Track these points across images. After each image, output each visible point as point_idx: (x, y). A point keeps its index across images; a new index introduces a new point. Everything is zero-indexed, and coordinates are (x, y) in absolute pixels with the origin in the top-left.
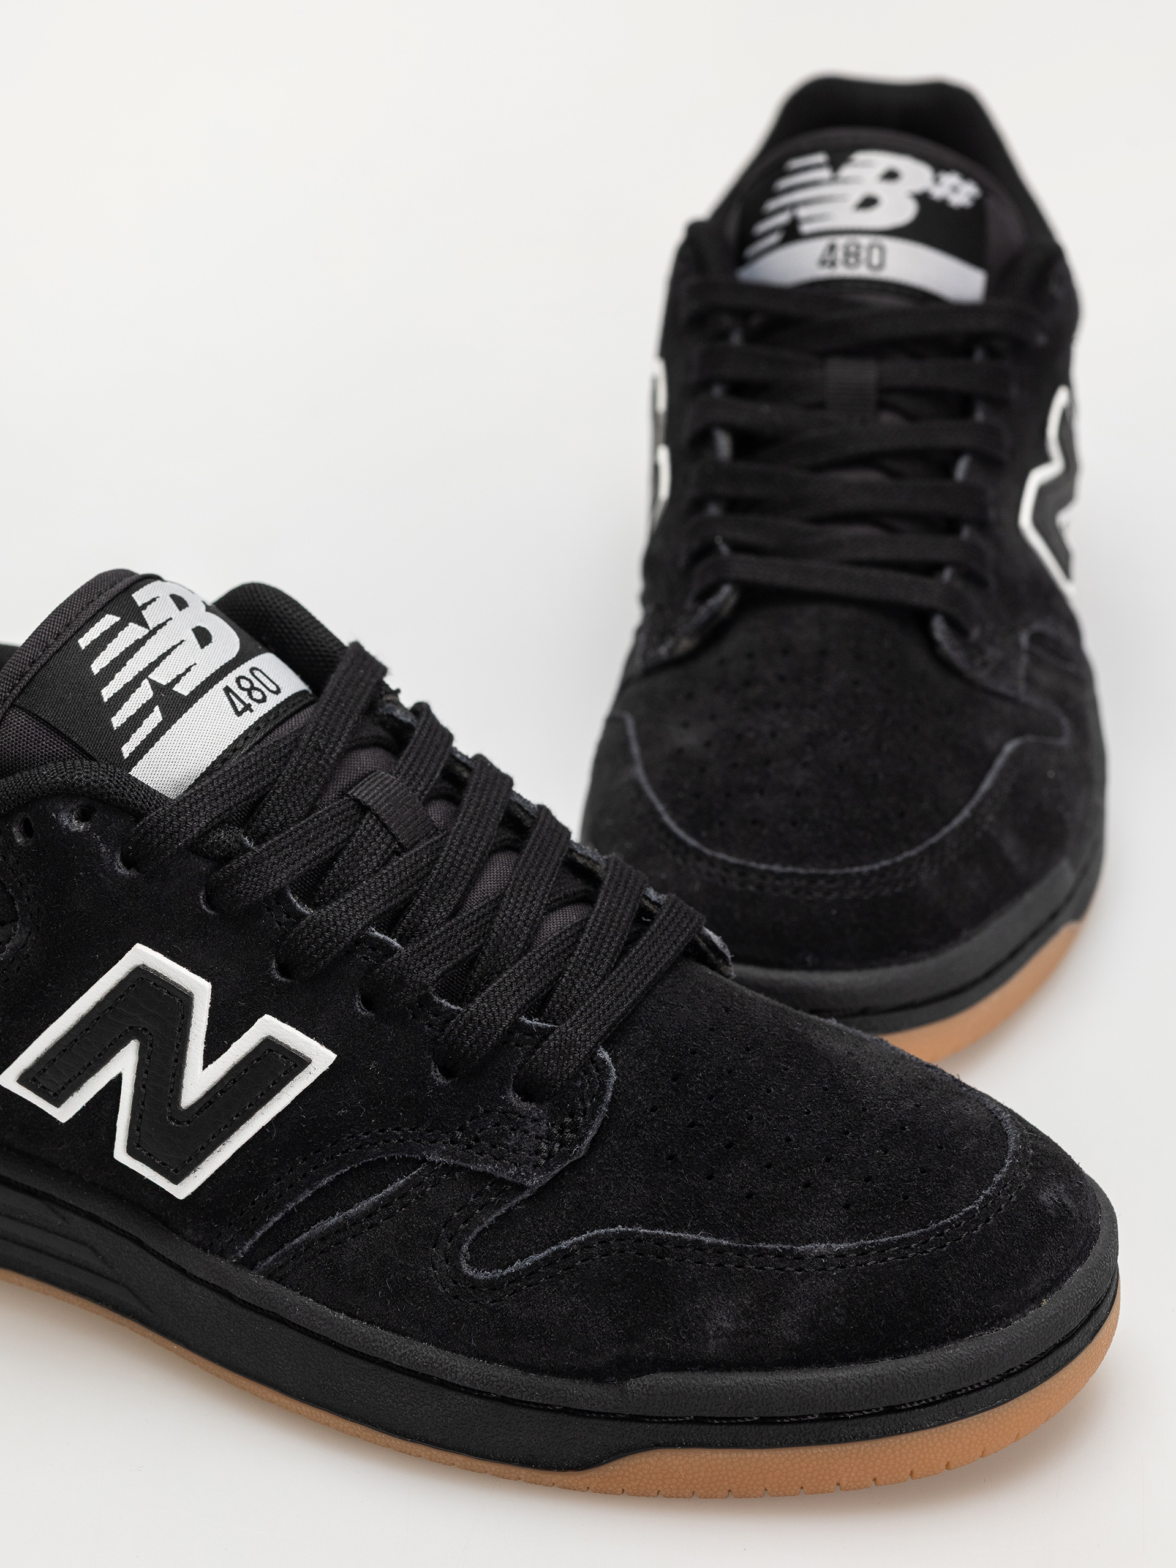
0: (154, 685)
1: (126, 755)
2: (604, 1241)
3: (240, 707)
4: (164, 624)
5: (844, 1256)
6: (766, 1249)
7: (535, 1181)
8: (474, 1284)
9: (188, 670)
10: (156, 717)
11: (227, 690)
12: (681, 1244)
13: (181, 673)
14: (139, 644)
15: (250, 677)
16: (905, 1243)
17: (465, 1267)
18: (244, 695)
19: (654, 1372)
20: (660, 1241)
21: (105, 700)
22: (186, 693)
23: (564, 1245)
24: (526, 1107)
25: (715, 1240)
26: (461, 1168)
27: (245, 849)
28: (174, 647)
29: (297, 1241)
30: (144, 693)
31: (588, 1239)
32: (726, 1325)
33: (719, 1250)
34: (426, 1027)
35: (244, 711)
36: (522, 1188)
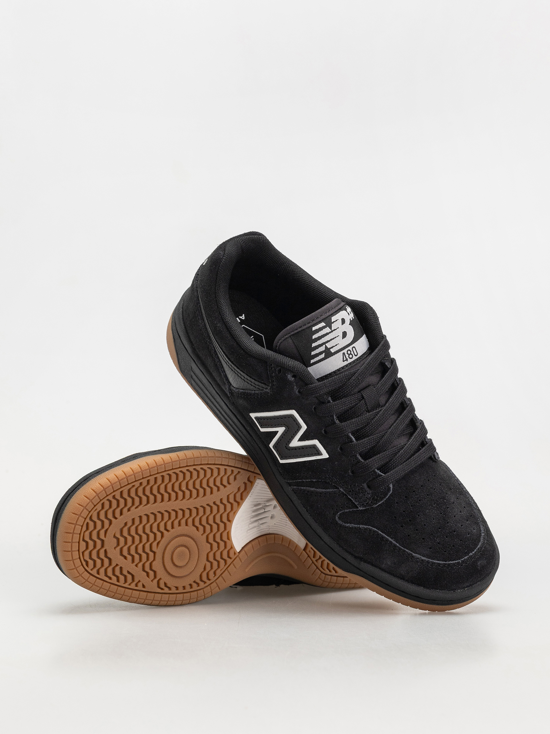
0: (326, 347)
1: (311, 363)
2: (370, 530)
3: (345, 359)
4: (336, 329)
5: (423, 561)
6: (406, 551)
7: (361, 508)
8: (337, 523)
9: (336, 345)
10: (323, 356)
11: (344, 354)
12: (387, 540)
13: (334, 345)
14: (327, 334)
15: (351, 350)
16: (439, 564)
17: (337, 518)
18: (347, 356)
19: (368, 564)
20: (383, 537)
21: (312, 347)
22: (333, 352)
23: (361, 526)
24: (367, 489)
25: (395, 543)
26: (346, 495)
27: (329, 402)
28: (336, 337)
29: (302, 488)
30: (322, 348)
31: (367, 528)
32: (389, 563)
33: (395, 546)
34: (352, 461)
35: (345, 360)
36: (358, 508)
